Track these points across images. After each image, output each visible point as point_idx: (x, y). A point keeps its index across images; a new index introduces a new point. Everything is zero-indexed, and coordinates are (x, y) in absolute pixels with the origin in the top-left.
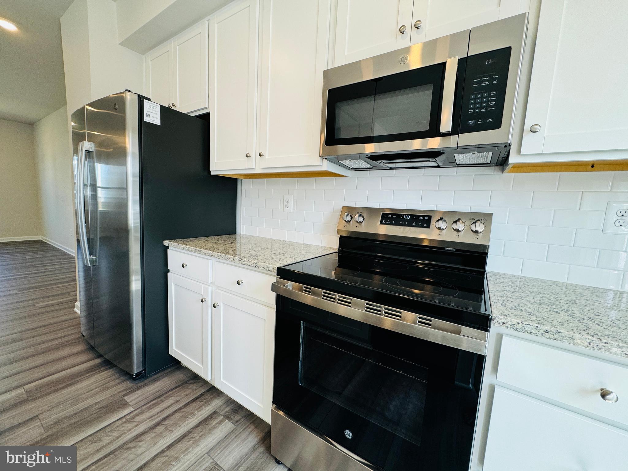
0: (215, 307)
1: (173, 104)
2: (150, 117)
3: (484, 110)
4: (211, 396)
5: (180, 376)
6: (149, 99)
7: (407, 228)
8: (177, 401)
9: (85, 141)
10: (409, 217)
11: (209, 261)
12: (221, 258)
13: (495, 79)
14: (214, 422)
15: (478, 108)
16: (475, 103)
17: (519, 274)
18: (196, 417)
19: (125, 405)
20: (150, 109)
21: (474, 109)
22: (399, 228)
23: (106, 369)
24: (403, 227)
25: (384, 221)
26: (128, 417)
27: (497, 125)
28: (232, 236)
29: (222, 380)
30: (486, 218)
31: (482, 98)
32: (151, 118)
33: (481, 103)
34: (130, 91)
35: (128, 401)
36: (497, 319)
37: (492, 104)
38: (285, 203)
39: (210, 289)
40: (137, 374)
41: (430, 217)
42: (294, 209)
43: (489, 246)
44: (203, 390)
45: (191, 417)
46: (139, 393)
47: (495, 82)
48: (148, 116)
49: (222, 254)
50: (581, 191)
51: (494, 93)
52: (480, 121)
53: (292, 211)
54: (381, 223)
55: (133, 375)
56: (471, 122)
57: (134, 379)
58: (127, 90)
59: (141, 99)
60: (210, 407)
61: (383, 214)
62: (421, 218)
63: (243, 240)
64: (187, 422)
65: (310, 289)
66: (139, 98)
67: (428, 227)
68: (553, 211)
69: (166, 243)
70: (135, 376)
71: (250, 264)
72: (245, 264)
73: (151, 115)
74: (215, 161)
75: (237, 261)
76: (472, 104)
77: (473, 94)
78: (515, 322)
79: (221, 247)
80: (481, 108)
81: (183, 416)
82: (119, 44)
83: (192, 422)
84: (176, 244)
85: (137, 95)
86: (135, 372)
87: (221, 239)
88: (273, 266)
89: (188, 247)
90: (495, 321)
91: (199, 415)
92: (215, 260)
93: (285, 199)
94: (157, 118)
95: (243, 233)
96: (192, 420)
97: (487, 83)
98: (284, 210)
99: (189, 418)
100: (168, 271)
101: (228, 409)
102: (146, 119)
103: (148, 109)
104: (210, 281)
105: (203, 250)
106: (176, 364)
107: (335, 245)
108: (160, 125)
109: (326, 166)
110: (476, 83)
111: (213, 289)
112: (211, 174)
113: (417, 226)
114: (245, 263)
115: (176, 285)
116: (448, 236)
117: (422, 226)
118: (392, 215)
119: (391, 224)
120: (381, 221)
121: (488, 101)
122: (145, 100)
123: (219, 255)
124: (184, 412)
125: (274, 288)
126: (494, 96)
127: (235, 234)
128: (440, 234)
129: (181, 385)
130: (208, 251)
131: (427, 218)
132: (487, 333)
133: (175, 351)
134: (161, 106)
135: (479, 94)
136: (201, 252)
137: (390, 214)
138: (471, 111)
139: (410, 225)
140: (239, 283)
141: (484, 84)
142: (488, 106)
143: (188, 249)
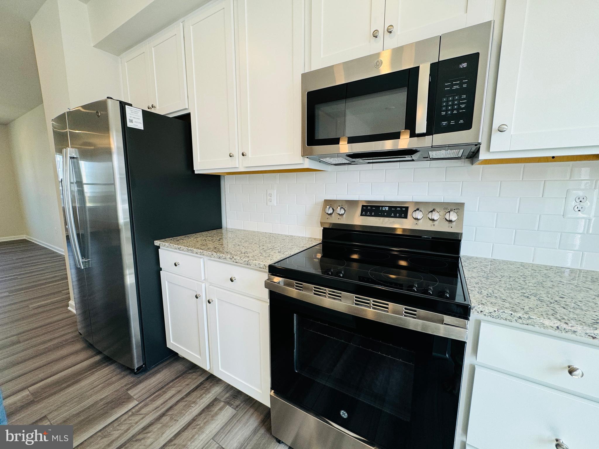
0: (209, 302)
1: (152, 105)
2: (132, 122)
3: (455, 112)
4: (211, 384)
5: (179, 367)
6: (130, 105)
7: (386, 219)
8: (179, 392)
9: (69, 147)
10: (387, 209)
11: (201, 259)
12: (213, 256)
13: (465, 83)
14: (216, 409)
15: (449, 110)
16: (447, 106)
17: (490, 257)
18: (198, 405)
19: (129, 398)
20: (133, 115)
21: (447, 111)
22: (379, 219)
23: (107, 366)
24: (382, 218)
25: (364, 212)
26: (134, 410)
27: (468, 126)
28: (219, 230)
29: (220, 369)
30: (458, 207)
31: (453, 101)
32: (134, 123)
33: (453, 105)
34: (111, 98)
35: (132, 395)
36: (476, 308)
37: (463, 106)
38: (269, 198)
39: (203, 285)
40: (138, 369)
41: (407, 208)
42: (277, 204)
43: (462, 234)
44: (202, 379)
45: (194, 406)
46: (141, 386)
47: (465, 86)
48: (131, 121)
49: (213, 253)
50: (542, 181)
51: (464, 96)
52: (453, 123)
53: (275, 205)
54: (361, 215)
55: (134, 370)
56: (444, 123)
57: (136, 373)
58: (108, 98)
59: (123, 105)
60: (211, 394)
61: (363, 206)
62: (398, 209)
63: (230, 235)
64: (190, 411)
65: (302, 284)
66: (121, 104)
67: (406, 217)
68: (518, 199)
69: (157, 243)
70: (136, 371)
71: (242, 262)
73: (134, 120)
74: (199, 161)
75: (229, 259)
76: (444, 106)
77: (444, 97)
78: (491, 310)
79: (211, 246)
80: (452, 110)
81: (186, 405)
82: (93, 46)
83: (196, 410)
84: (167, 244)
85: (119, 102)
86: (136, 366)
87: (209, 235)
88: (264, 264)
89: (179, 247)
90: (474, 310)
91: (201, 403)
92: (206, 258)
93: (268, 194)
94: (140, 123)
95: (229, 226)
96: (195, 408)
97: (458, 87)
98: (268, 204)
99: (192, 406)
100: (161, 269)
101: (228, 395)
102: (129, 125)
103: (131, 114)
104: (203, 278)
105: (195, 250)
106: (174, 356)
107: (319, 236)
108: (143, 129)
109: (307, 163)
110: (447, 86)
111: (207, 286)
112: (195, 173)
113: (395, 217)
114: (237, 261)
115: (168, 282)
116: (424, 225)
117: (400, 217)
118: (372, 206)
119: (371, 215)
120: (362, 213)
121: (459, 104)
122: (126, 106)
123: (211, 254)
124: (186, 401)
125: (267, 285)
126: (464, 99)
127: (222, 228)
128: (417, 224)
129: (181, 376)
130: (199, 251)
131: (404, 209)
132: (466, 321)
133: (172, 343)
134: (142, 110)
135: (450, 96)
136: (192, 251)
137: (369, 206)
138: (443, 113)
139: (389, 216)
140: (232, 280)
141: (455, 87)
142: (459, 108)
143: (179, 249)
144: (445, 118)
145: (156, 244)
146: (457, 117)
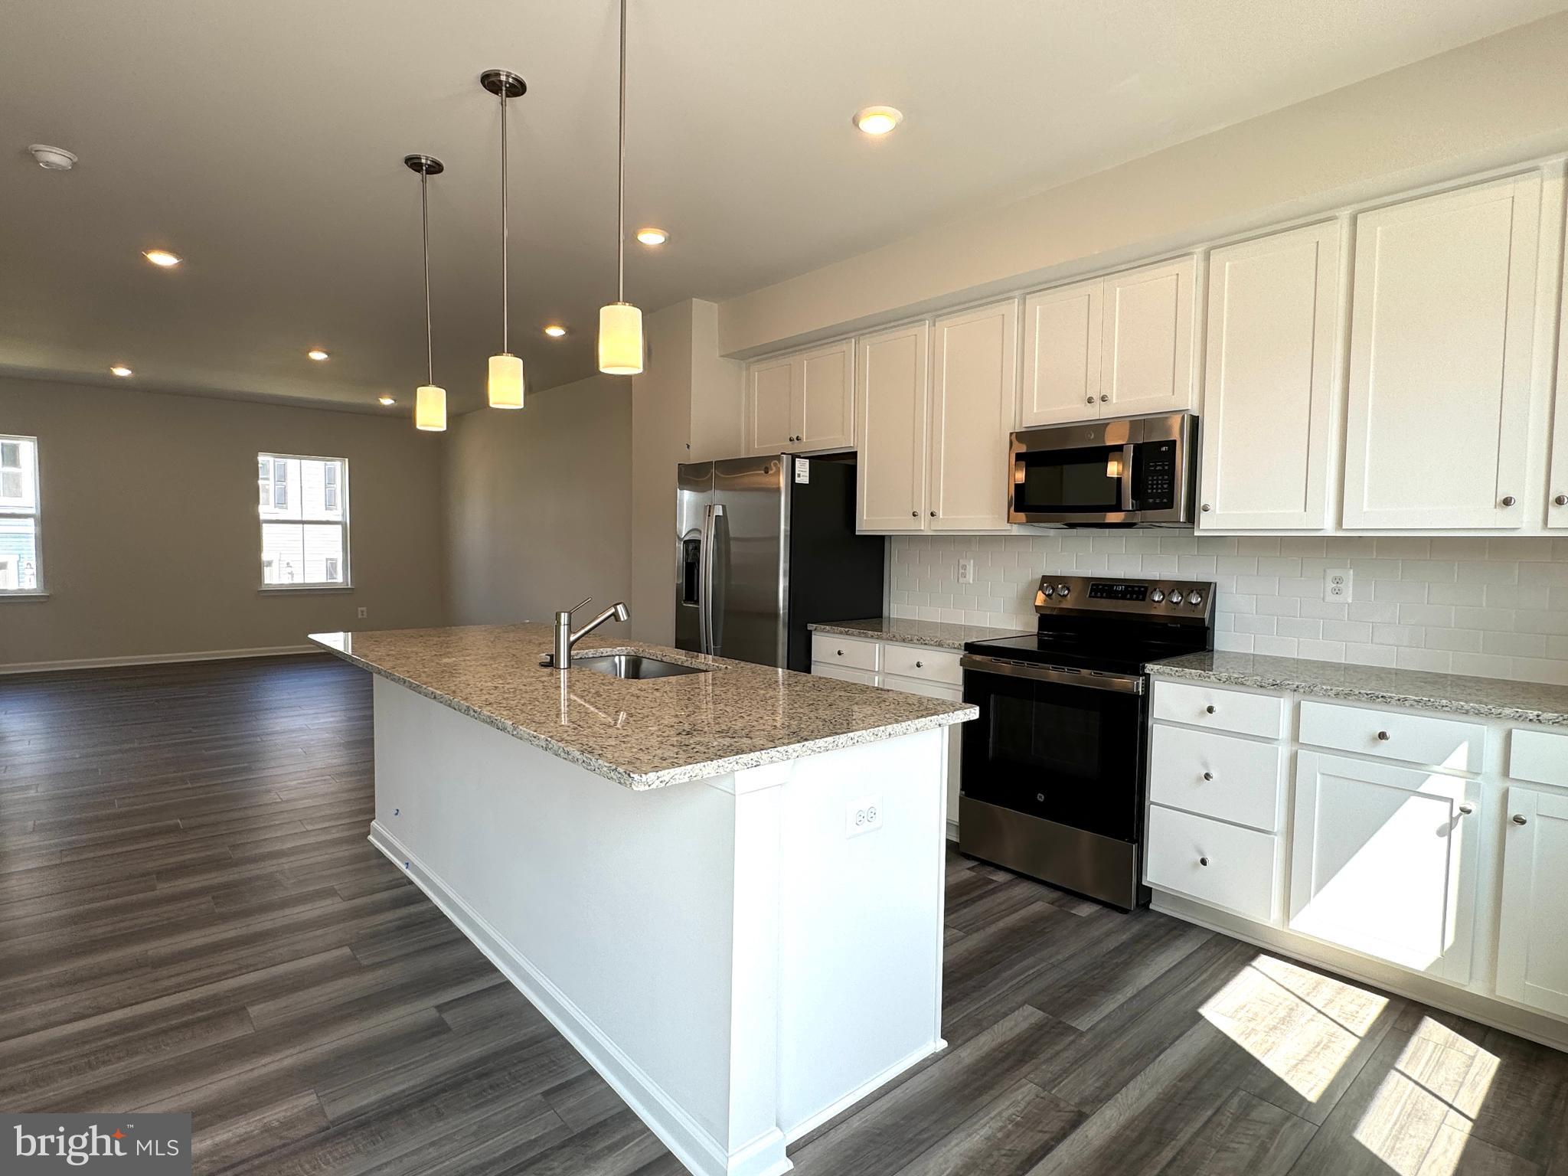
1: (797, 437)
2: (800, 477)
3: (1159, 491)
6: (800, 455)
7: (1120, 602)
10: (1123, 588)
11: (876, 644)
13: (1166, 465)
15: (1154, 489)
16: (1152, 485)
17: (1252, 652)
20: (801, 468)
21: (1152, 489)
22: (1111, 602)
24: (1114, 601)
25: (1093, 593)
27: (1169, 505)
28: (877, 620)
30: (1204, 589)
31: (1157, 480)
33: (1157, 484)
34: (785, 452)
37: (1165, 486)
38: (961, 571)
39: (877, 678)
41: (1146, 588)
42: (973, 580)
47: (1166, 468)
51: (1166, 477)
52: (1158, 501)
53: (971, 582)
54: (1089, 596)
56: (1148, 501)
58: (782, 453)
59: (793, 458)
61: (1093, 585)
62: (1136, 589)
67: (1143, 599)
69: (811, 627)
71: (932, 642)
72: (926, 644)
73: (802, 474)
74: (865, 518)
75: (916, 641)
76: (1150, 484)
77: (1150, 476)
80: (1157, 489)
82: (720, 356)
84: (825, 629)
85: (790, 455)
88: (960, 642)
89: (847, 630)
92: (882, 643)
93: (960, 566)
94: (807, 475)
95: (896, 616)
97: (1161, 468)
98: (959, 581)
102: (798, 480)
103: (799, 467)
104: (877, 670)
107: (1034, 628)
108: (808, 482)
109: (1016, 530)
110: (1152, 466)
111: (881, 679)
112: (857, 534)
113: (1131, 599)
114: (927, 642)
116: (1163, 610)
117: (1137, 599)
118: (1104, 585)
119: (1101, 597)
120: (1091, 593)
121: (1162, 484)
122: (797, 458)
125: (962, 664)
126: (1165, 480)
127: (882, 617)
128: (1154, 608)
131: (1142, 589)
134: (810, 456)
135: (1154, 476)
136: (866, 637)
137: (1100, 585)
138: (1150, 491)
139: (1124, 598)
140: (918, 665)
141: (1158, 468)
142: (1162, 488)
143: (847, 633)
144: (1152, 496)
145: (808, 629)
146: (1161, 496)
